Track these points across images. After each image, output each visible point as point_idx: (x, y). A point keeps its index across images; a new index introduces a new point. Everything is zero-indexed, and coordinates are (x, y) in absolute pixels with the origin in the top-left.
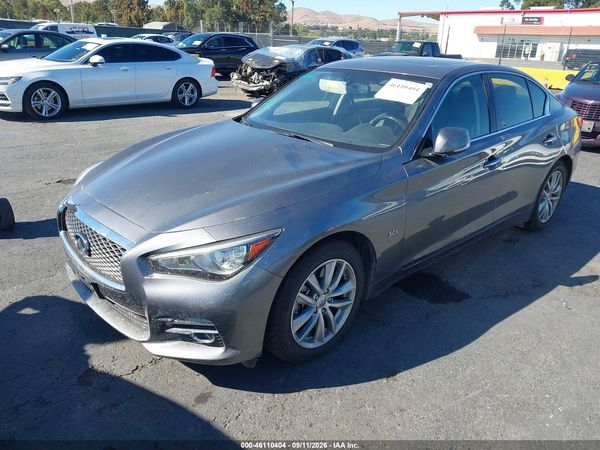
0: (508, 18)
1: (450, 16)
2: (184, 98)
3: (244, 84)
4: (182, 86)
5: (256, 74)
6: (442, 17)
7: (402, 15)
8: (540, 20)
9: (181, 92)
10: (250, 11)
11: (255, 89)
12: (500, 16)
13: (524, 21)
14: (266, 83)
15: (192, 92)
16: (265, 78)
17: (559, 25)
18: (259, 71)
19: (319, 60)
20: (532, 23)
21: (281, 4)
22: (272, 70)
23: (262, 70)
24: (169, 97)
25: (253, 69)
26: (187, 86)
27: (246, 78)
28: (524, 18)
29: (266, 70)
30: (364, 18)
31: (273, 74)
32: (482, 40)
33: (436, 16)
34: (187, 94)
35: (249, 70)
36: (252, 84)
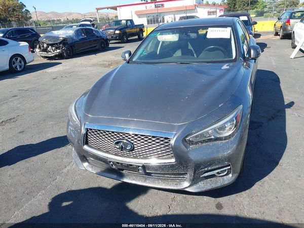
0: (148, 5)
1: (122, 8)
2: (16, 66)
3: (45, 54)
4: (14, 60)
5: (50, 47)
6: (118, 8)
7: (98, 9)
8: (163, 5)
9: (14, 63)
10: (8, 15)
11: (52, 55)
12: (145, 5)
13: (156, 7)
14: (58, 51)
15: (20, 62)
16: (57, 48)
17: (171, 7)
18: (52, 45)
19: (83, 35)
20: (159, 7)
21: (26, 10)
22: (60, 43)
23: (54, 44)
24: (7, 67)
25: (48, 44)
26: (17, 59)
27: (45, 50)
28: (155, 5)
29: (57, 44)
30: (73, 13)
31: (61, 45)
32: (139, 17)
33: (115, 8)
34: (17, 64)
35: (45, 46)
36: (50, 53)
